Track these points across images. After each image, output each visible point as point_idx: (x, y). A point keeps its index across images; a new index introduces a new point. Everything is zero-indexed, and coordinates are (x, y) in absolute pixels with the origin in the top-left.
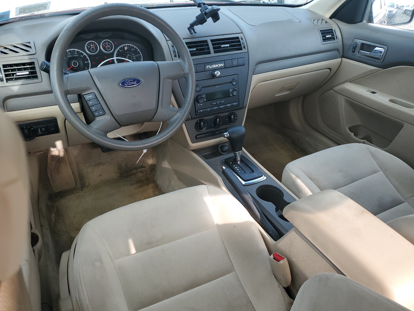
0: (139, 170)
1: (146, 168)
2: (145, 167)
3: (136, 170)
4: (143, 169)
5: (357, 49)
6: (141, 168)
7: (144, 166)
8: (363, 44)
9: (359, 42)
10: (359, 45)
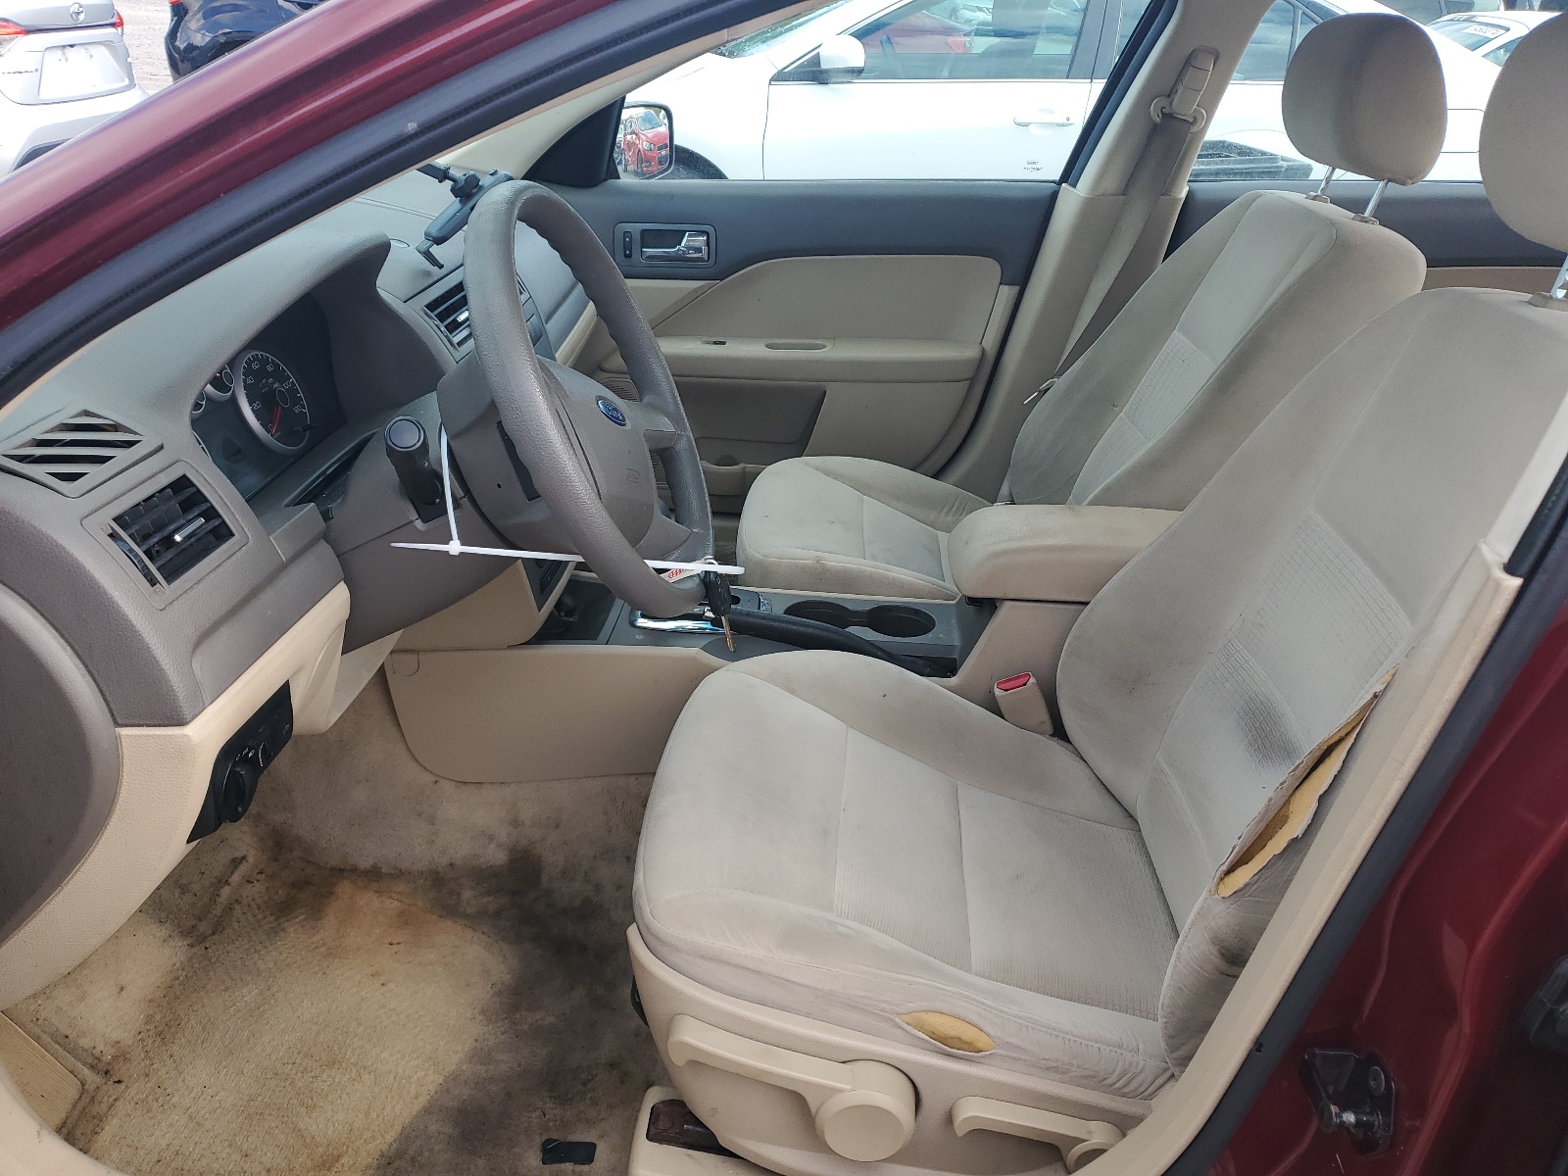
0: (236, 878)
1: (251, 859)
2: (244, 858)
3: (227, 883)
4: (243, 869)
5: (636, 247)
6: (236, 868)
7: (239, 855)
8: (644, 232)
9: (636, 228)
10: (637, 237)
